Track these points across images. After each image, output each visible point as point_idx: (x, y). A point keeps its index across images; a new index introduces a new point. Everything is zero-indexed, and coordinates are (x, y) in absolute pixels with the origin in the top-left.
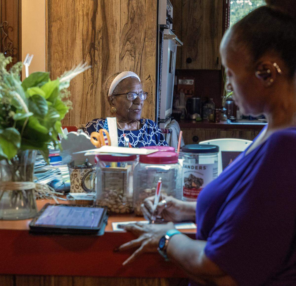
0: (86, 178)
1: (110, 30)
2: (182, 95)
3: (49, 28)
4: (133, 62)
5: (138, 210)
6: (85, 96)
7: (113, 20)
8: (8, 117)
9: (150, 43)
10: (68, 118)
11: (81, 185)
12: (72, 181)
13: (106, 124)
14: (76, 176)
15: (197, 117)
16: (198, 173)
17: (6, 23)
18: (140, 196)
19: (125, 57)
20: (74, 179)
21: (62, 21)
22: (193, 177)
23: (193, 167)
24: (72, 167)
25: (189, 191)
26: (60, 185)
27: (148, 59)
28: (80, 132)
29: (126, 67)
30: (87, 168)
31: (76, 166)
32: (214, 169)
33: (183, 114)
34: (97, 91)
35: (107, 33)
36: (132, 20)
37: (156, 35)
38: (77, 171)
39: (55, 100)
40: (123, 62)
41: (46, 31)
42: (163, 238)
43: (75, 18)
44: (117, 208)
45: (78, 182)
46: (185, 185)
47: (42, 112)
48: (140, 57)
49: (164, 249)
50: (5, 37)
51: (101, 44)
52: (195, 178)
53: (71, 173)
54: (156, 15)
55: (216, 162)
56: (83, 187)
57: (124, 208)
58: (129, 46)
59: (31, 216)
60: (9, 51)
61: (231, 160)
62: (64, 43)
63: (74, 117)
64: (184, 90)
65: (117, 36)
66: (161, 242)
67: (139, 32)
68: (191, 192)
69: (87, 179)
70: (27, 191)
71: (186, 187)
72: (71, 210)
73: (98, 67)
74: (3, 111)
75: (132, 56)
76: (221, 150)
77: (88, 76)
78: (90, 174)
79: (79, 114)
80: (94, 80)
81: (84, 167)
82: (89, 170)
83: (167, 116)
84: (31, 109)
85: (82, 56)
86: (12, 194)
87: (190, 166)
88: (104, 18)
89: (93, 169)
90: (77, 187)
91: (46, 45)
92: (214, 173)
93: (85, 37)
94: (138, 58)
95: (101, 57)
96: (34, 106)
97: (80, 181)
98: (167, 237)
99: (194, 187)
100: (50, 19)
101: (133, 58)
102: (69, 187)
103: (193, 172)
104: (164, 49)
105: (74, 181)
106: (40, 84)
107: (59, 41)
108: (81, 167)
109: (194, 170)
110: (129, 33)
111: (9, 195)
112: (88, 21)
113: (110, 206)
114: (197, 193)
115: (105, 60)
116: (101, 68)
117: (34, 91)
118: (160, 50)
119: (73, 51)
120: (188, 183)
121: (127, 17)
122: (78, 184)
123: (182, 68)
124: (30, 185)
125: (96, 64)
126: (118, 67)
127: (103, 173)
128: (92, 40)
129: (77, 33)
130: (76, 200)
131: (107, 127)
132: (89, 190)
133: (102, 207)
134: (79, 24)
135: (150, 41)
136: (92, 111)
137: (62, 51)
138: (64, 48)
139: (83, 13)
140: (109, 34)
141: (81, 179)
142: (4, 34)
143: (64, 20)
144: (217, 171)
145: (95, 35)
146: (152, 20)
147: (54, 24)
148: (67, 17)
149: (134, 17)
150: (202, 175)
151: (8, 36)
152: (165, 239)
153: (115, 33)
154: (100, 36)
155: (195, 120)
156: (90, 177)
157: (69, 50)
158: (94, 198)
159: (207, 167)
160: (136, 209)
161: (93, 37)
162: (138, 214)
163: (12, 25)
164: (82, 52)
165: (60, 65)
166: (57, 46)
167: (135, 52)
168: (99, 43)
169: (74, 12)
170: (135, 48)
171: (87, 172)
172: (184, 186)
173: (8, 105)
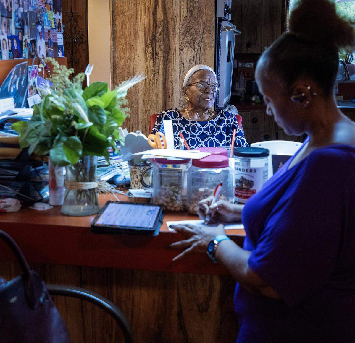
0: (144, 175)
1: (171, 23)
2: (242, 78)
3: (113, 21)
4: (193, 53)
5: (191, 209)
6: (147, 85)
7: (173, 13)
8: (70, 126)
9: (209, 36)
10: (132, 105)
11: (140, 181)
12: (132, 177)
13: (163, 127)
14: (135, 173)
15: (257, 99)
16: (248, 175)
17: (75, 12)
18: (193, 196)
19: (184, 48)
20: (134, 175)
21: (125, 15)
22: (244, 179)
23: (244, 170)
24: (132, 165)
25: (240, 192)
26: (121, 180)
27: (207, 50)
28: (139, 133)
29: (186, 58)
30: (146, 166)
31: (135, 164)
32: (264, 172)
33: (243, 96)
34: (159, 81)
35: (168, 26)
36: (192, 13)
37: (214, 27)
38: (136, 168)
39: (113, 109)
40: (183, 53)
41: (110, 25)
42: (212, 243)
43: (137, 11)
44: (172, 206)
45: (138, 178)
46: (237, 186)
47: (101, 122)
48: (199, 49)
49: (213, 253)
50: (75, 26)
51: (162, 36)
52: (246, 180)
53: (131, 170)
54: (214, 8)
55: (267, 165)
56: (142, 183)
57: (178, 207)
58: (188, 38)
59: (94, 213)
60: (79, 38)
61: (281, 163)
62: (128, 36)
63: (137, 105)
64: (244, 73)
65: (177, 28)
66: (210, 247)
67: (198, 24)
68: (242, 193)
69: (146, 176)
70: (90, 190)
71: (237, 187)
72: (130, 207)
73: (160, 58)
74: (67, 120)
75: (191, 48)
76: (271, 153)
77: (150, 66)
78: (148, 171)
79: (142, 102)
80: (156, 70)
81: (143, 165)
82: (147, 167)
83: (225, 103)
84: (91, 119)
85: (144, 48)
86: (76, 192)
87: (241, 169)
88: (165, 12)
89: (151, 166)
90: (137, 183)
91: (111, 38)
92: (264, 175)
93: (147, 30)
94: (197, 49)
95: (162, 49)
96: (94, 115)
97: (139, 178)
98: (216, 242)
99: (245, 188)
100: (114, 13)
101: (192, 50)
102: (129, 182)
103: (244, 174)
104: (222, 40)
105: (133, 177)
106: (100, 93)
107: (123, 34)
108: (139, 165)
109: (245, 172)
110: (188, 26)
111: (74, 193)
112: (150, 15)
113: (166, 204)
114: (248, 194)
115: (166, 52)
116: (162, 59)
117: (95, 102)
118: (219, 41)
119: (136, 43)
120: (239, 184)
121: (187, 10)
122: (137, 180)
123: (243, 52)
124: (93, 185)
125: (158, 55)
126: (178, 58)
127: (159, 174)
128: (153, 33)
129: (139, 27)
130: (135, 198)
131: (163, 129)
132: (148, 186)
133: (159, 205)
134: (141, 17)
135: (209, 33)
136: (154, 99)
137: (126, 43)
138: (128, 40)
139: (145, 7)
140: (170, 27)
141: (140, 176)
142: (74, 23)
143: (127, 14)
144: (267, 173)
145: (156, 28)
146: (211, 13)
147: (117, 18)
148: (130, 11)
149: (193, 10)
150: (253, 177)
151: (77, 25)
152: (214, 244)
153: (175, 25)
154: (161, 29)
155: (254, 101)
156: (149, 174)
157: (132, 42)
158: (151, 195)
159: (257, 170)
160: (189, 208)
161: (154, 29)
162: (191, 213)
163: (80, 14)
164: (144, 44)
165: (123, 56)
166: (121, 38)
167: (194, 44)
168: (160, 35)
169: (136, 6)
170: (194, 40)
171: (146, 169)
172: (235, 187)
173: (70, 115)
